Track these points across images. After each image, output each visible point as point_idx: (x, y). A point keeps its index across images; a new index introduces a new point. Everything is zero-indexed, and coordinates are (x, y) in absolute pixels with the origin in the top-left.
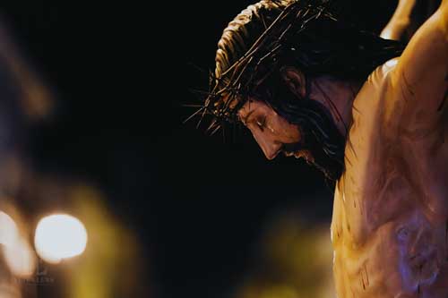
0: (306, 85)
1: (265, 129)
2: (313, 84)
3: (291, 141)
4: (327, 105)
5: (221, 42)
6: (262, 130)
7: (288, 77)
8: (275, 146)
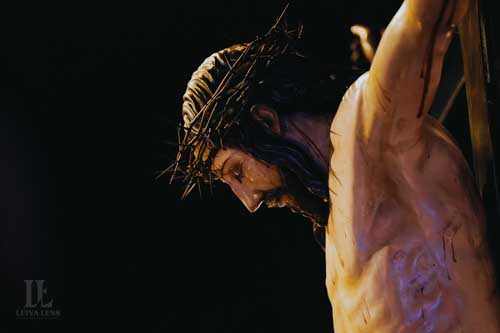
0: (280, 122)
1: (242, 179)
2: (287, 122)
3: (271, 187)
4: (305, 143)
5: (187, 94)
6: (241, 182)
7: (260, 117)
8: (255, 196)
